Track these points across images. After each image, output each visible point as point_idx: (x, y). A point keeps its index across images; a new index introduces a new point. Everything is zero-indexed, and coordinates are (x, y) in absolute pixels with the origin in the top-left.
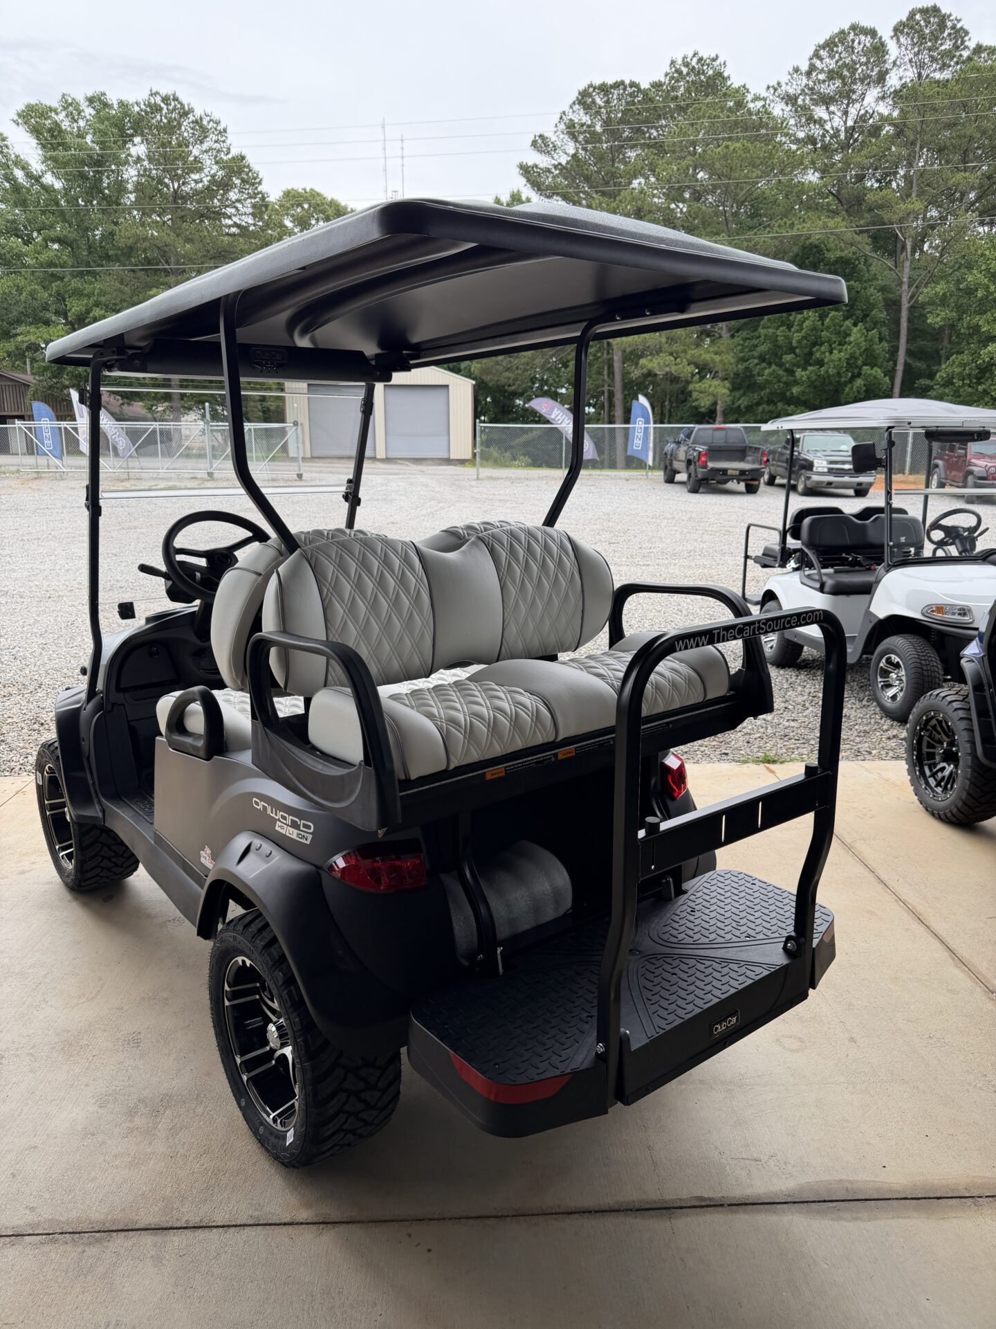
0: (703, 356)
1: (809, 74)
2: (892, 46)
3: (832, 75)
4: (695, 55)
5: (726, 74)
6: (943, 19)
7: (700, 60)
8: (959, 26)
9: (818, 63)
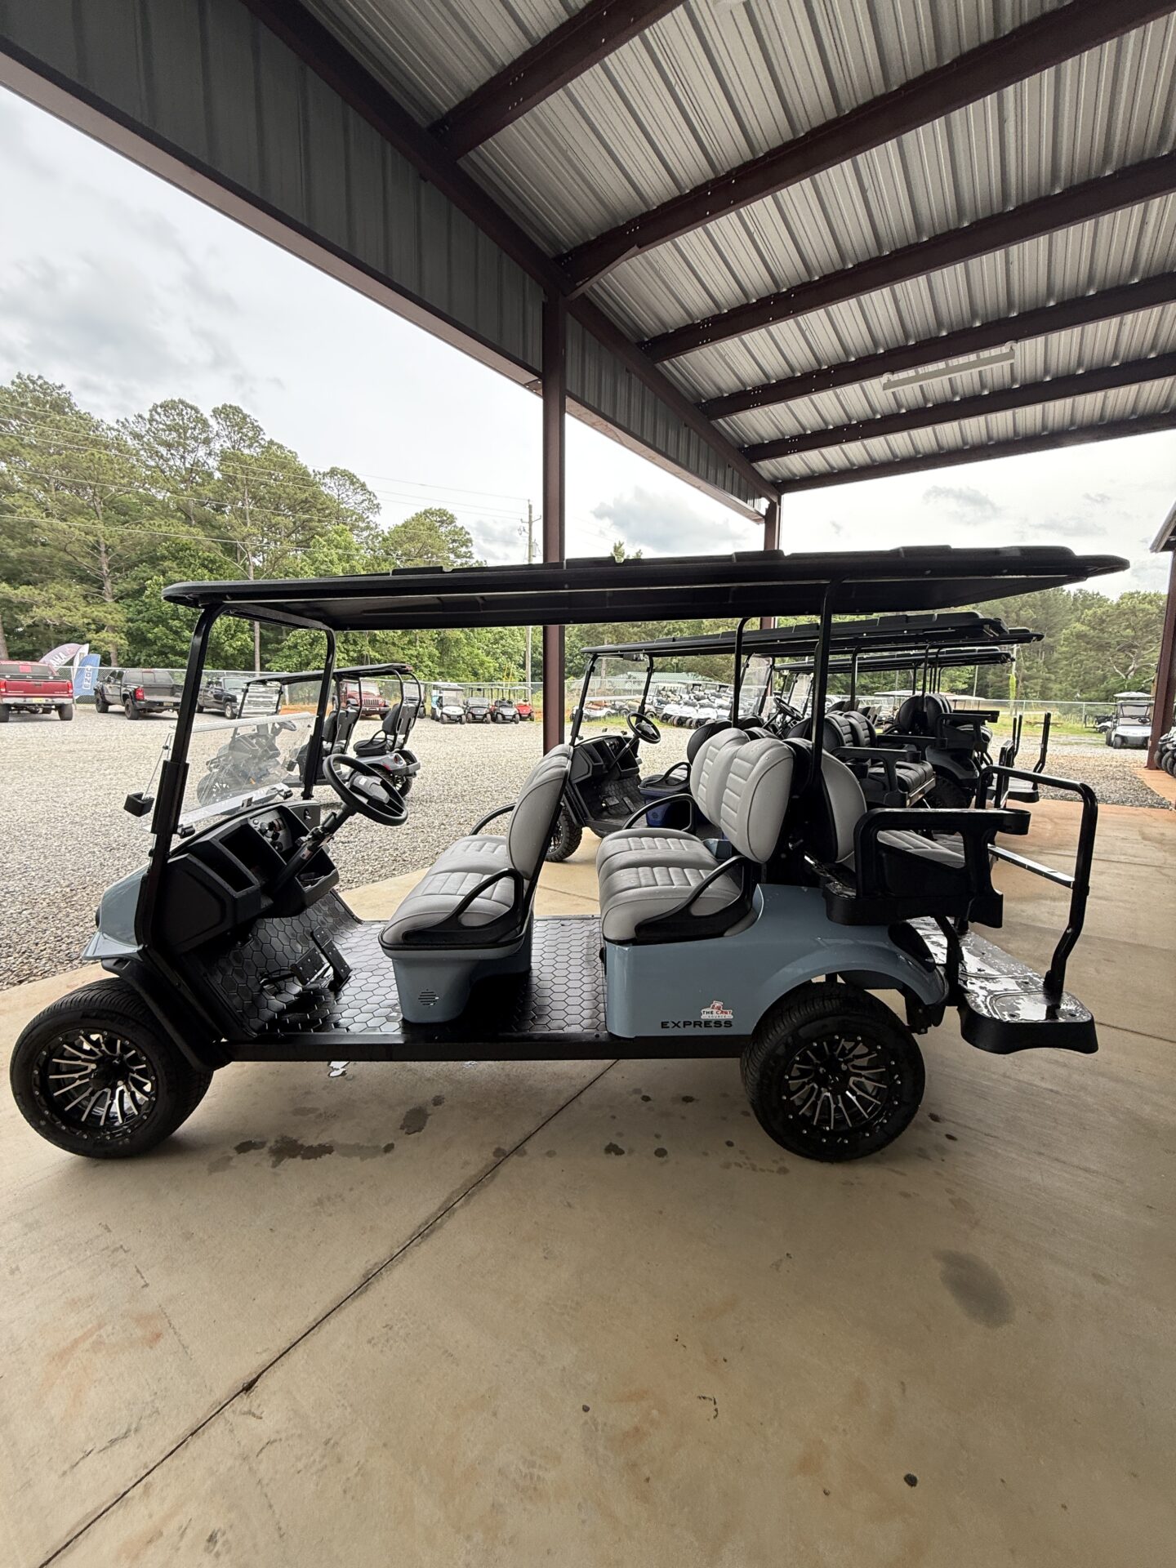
0: (96, 613)
1: (151, 420)
2: (212, 422)
3: (170, 429)
4: (40, 377)
5: (72, 401)
6: (245, 417)
7: (46, 383)
8: (256, 424)
9: (157, 417)
